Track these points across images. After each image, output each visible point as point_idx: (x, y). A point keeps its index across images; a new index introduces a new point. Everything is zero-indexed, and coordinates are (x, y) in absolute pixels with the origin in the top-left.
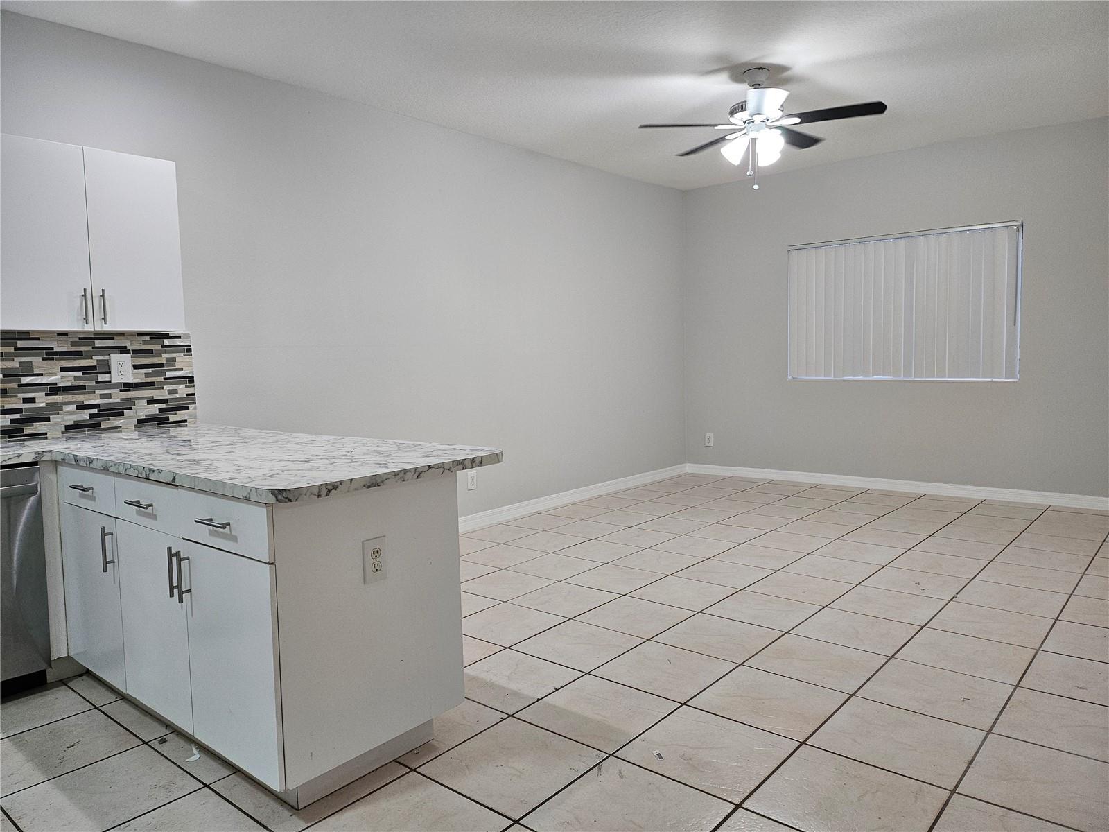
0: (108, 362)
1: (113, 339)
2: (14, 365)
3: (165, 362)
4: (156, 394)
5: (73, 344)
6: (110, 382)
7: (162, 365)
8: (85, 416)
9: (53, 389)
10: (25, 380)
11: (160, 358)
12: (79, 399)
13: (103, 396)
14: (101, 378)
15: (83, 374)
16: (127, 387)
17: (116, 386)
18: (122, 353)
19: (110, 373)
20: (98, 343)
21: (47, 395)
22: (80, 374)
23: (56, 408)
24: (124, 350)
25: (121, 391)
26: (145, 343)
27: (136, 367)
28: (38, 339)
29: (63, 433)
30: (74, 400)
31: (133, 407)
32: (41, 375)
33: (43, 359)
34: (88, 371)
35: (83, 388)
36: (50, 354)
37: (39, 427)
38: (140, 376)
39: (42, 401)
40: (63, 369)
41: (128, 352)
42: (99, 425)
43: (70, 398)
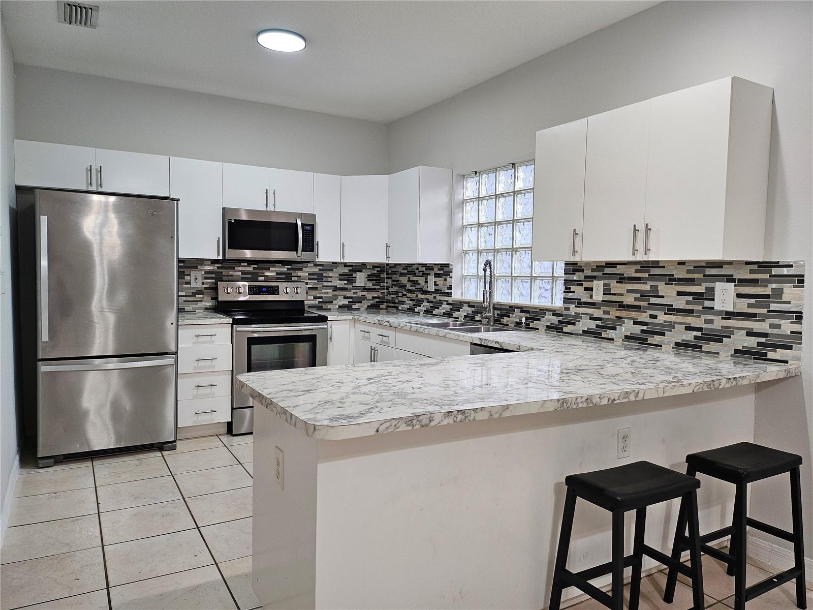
0: (713, 289)
1: (722, 267)
2: (647, 287)
3: (770, 293)
4: (756, 326)
5: (689, 272)
6: (713, 308)
7: (767, 296)
8: (690, 336)
9: (671, 310)
10: (653, 300)
11: (765, 289)
12: (687, 321)
13: (706, 321)
14: (707, 304)
15: (693, 299)
16: (728, 315)
17: (718, 313)
18: (728, 281)
19: (713, 300)
20: (709, 271)
21: (665, 314)
22: (690, 298)
23: (670, 326)
24: (730, 279)
25: (723, 318)
26: (752, 271)
27: (739, 296)
28: (664, 267)
29: (673, 348)
30: (683, 321)
31: (732, 336)
32: (663, 297)
33: (666, 284)
34: (697, 296)
35: (691, 311)
36: (671, 280)
37: (657, 339)
38: (743, 306)
39: (662, 318)
40: (679, 294)
41: (733, 281)
42: (701, 347)
43: (680, 319)
